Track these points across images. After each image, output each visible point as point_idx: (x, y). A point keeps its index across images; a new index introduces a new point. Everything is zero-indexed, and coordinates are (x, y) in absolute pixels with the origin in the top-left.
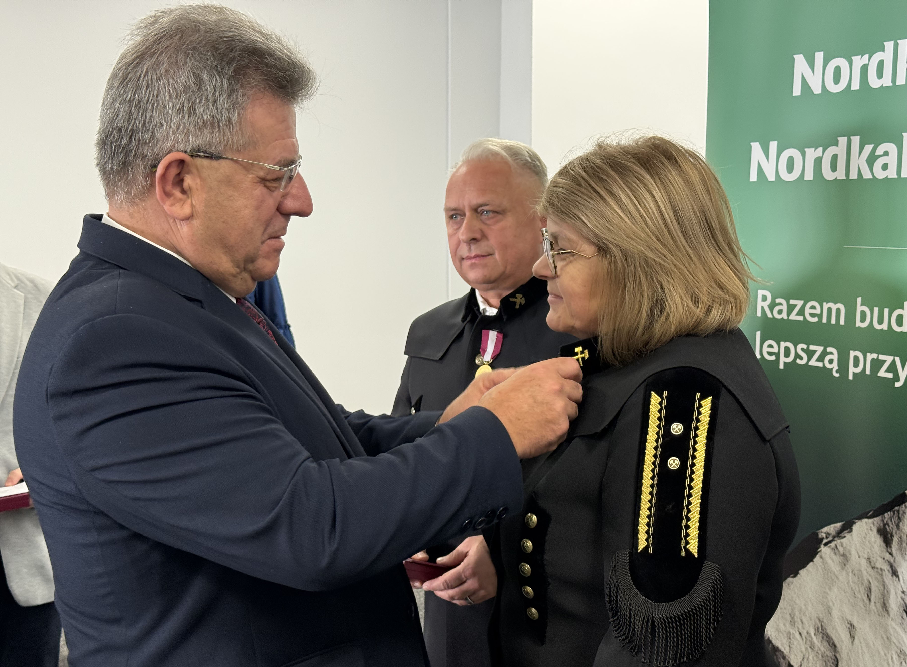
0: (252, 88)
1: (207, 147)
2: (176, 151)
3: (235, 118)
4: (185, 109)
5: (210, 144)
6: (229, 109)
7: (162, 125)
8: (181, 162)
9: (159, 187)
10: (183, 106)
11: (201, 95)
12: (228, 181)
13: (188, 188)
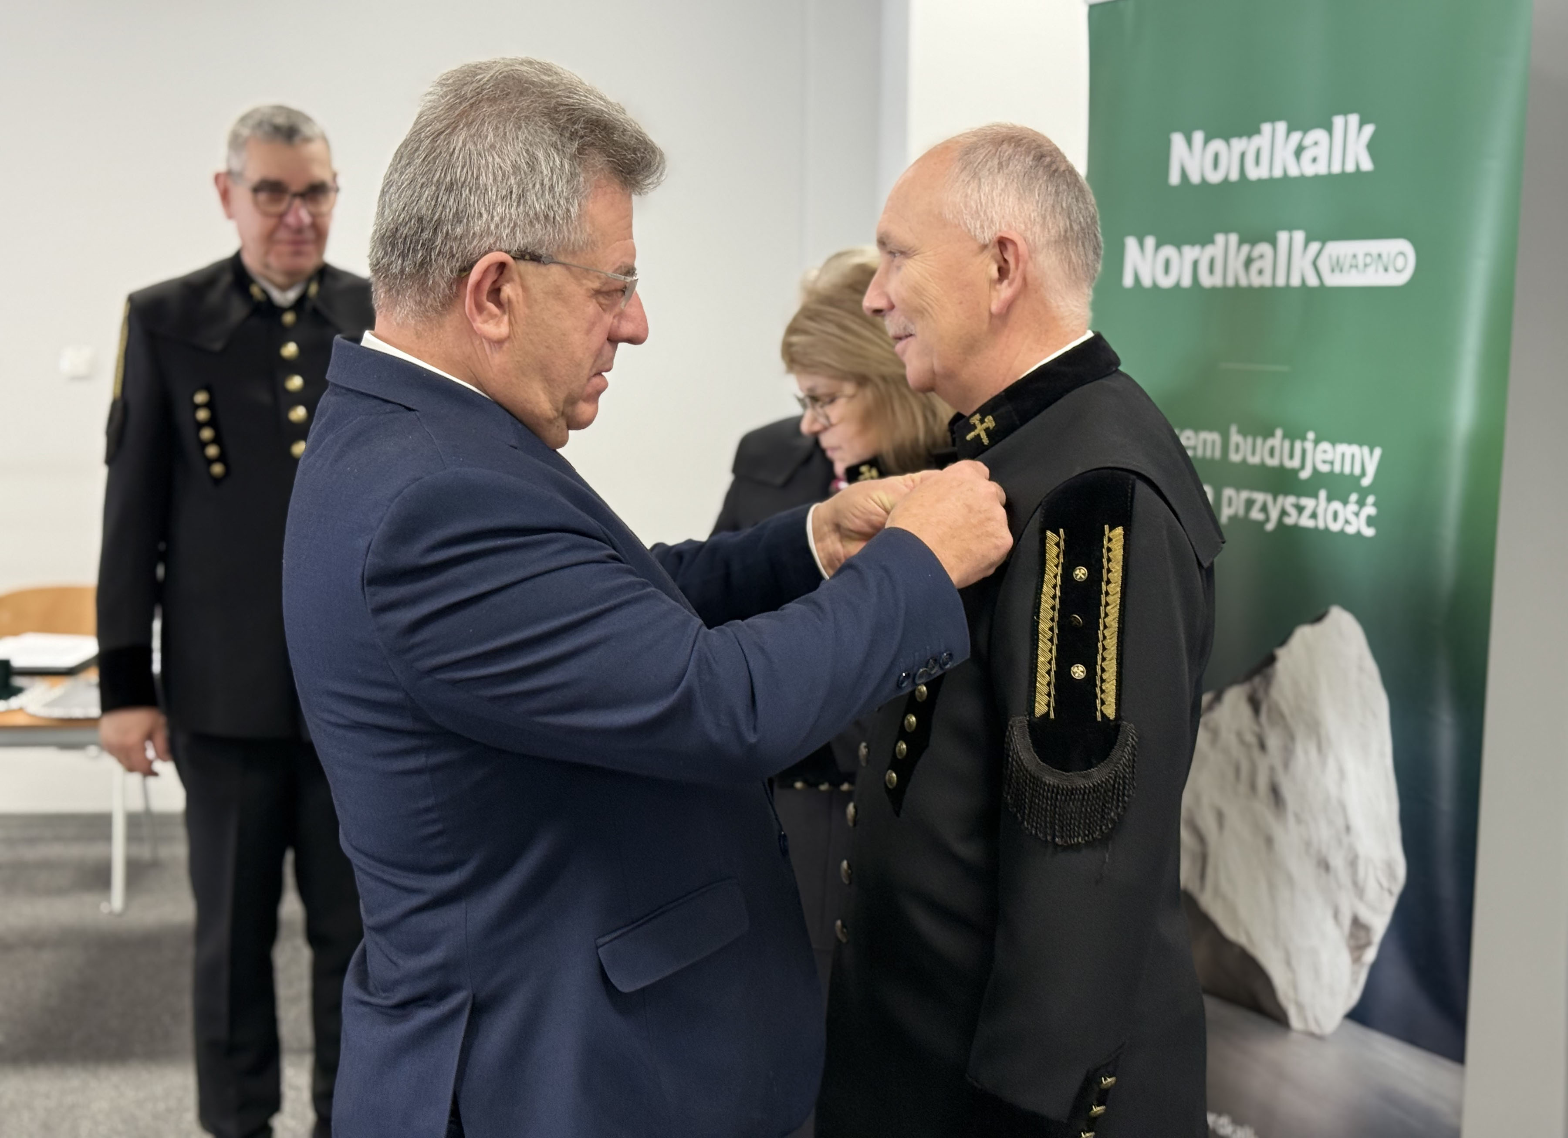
0: (595, 173)
1: (536, 247)
2: (497, 250)
3: (574, 210)
4: (514, 196)
5: (541, 243)
6: (569, 199)
7: (481, 215)
8: (502, 266)
9: (470, 298)
10: (511, 192)
11: (535, 179)
12: (558, 294)
13: (506, 300)
